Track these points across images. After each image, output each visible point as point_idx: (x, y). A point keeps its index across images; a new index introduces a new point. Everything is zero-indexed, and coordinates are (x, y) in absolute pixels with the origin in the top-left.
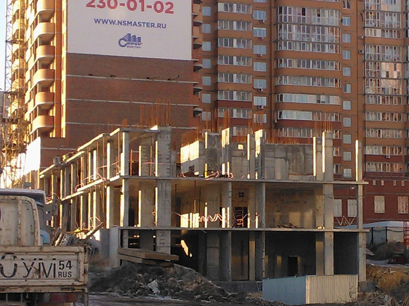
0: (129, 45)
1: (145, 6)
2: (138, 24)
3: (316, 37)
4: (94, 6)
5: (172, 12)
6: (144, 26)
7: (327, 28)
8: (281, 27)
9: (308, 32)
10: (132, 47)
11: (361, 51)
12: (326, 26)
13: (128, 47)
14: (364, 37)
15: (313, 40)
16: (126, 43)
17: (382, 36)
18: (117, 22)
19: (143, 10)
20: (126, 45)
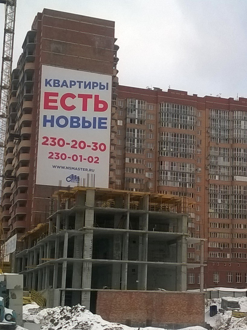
0: (72, 181)
1: (83, 159)
2: (78, 169)
3: (182, 179)
4: (53, 158)
5: (98, 163)
6: (81, 170)
7: (188, 174)
8: (161, 172)
9: (177, 176)
10: (74, 182)
11: (207, 188)
12: (187, 173)
13: (72, 182)
14: (209, 180)
15: (180, 180)
16: (70, 179)
17: (219, 179)
18: (65, 168)
19: (81, 161)
20: (70, 181)
